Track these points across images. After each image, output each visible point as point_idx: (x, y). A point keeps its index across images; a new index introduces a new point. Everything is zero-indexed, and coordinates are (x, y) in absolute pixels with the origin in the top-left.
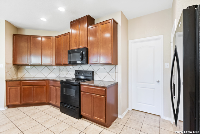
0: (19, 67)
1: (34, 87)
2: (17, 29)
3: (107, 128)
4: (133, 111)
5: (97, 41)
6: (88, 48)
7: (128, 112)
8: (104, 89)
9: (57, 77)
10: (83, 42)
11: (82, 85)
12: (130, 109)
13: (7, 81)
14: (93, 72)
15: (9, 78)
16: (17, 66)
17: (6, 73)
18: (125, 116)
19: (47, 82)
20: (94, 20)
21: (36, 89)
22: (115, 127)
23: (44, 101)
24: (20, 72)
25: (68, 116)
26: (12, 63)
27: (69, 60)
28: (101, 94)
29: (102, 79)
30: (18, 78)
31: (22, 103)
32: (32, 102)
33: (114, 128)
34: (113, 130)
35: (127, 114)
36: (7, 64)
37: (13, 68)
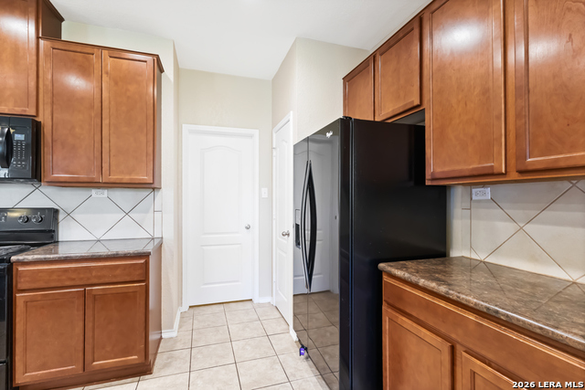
3: (147, 377)
4: (192, 310)
5: (92, 107)
6: (36, 119)
7: (182, 318)
8: (142, 261)
12: (185, 308)
14: (56, 212)
18: (180, 327)
20: (62, 20)
22: (170, 363)
28: (128, 279)
29: (99, 235)
33: (166, 366)
34: (168, 371)
35: (180, 321)
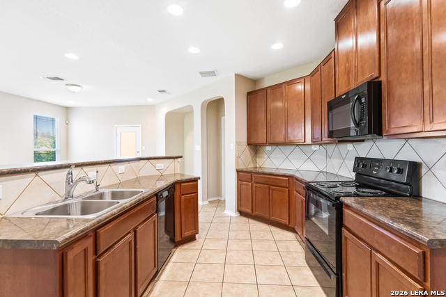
0: (258, 147)
1: (269, 190)
2: (255, 81)
6: (380, 79)
8: (418, 250)
9: (321, 172)
10: (366, 65)
11: (348, 207)
13: (238, 171)
15: (242, 167)
16: (255, 147)
17: (238, 157)
19: (291, 180)
21: (272, 192)
23: (285, 221)
24: (259, 157)
25: (316, 283)
26: (245, 143)
27: (331, 129)
30: (256, 167)
31: (255, 213)
32: (267, 216)
36: (238, 144)
37: (247, 151)
